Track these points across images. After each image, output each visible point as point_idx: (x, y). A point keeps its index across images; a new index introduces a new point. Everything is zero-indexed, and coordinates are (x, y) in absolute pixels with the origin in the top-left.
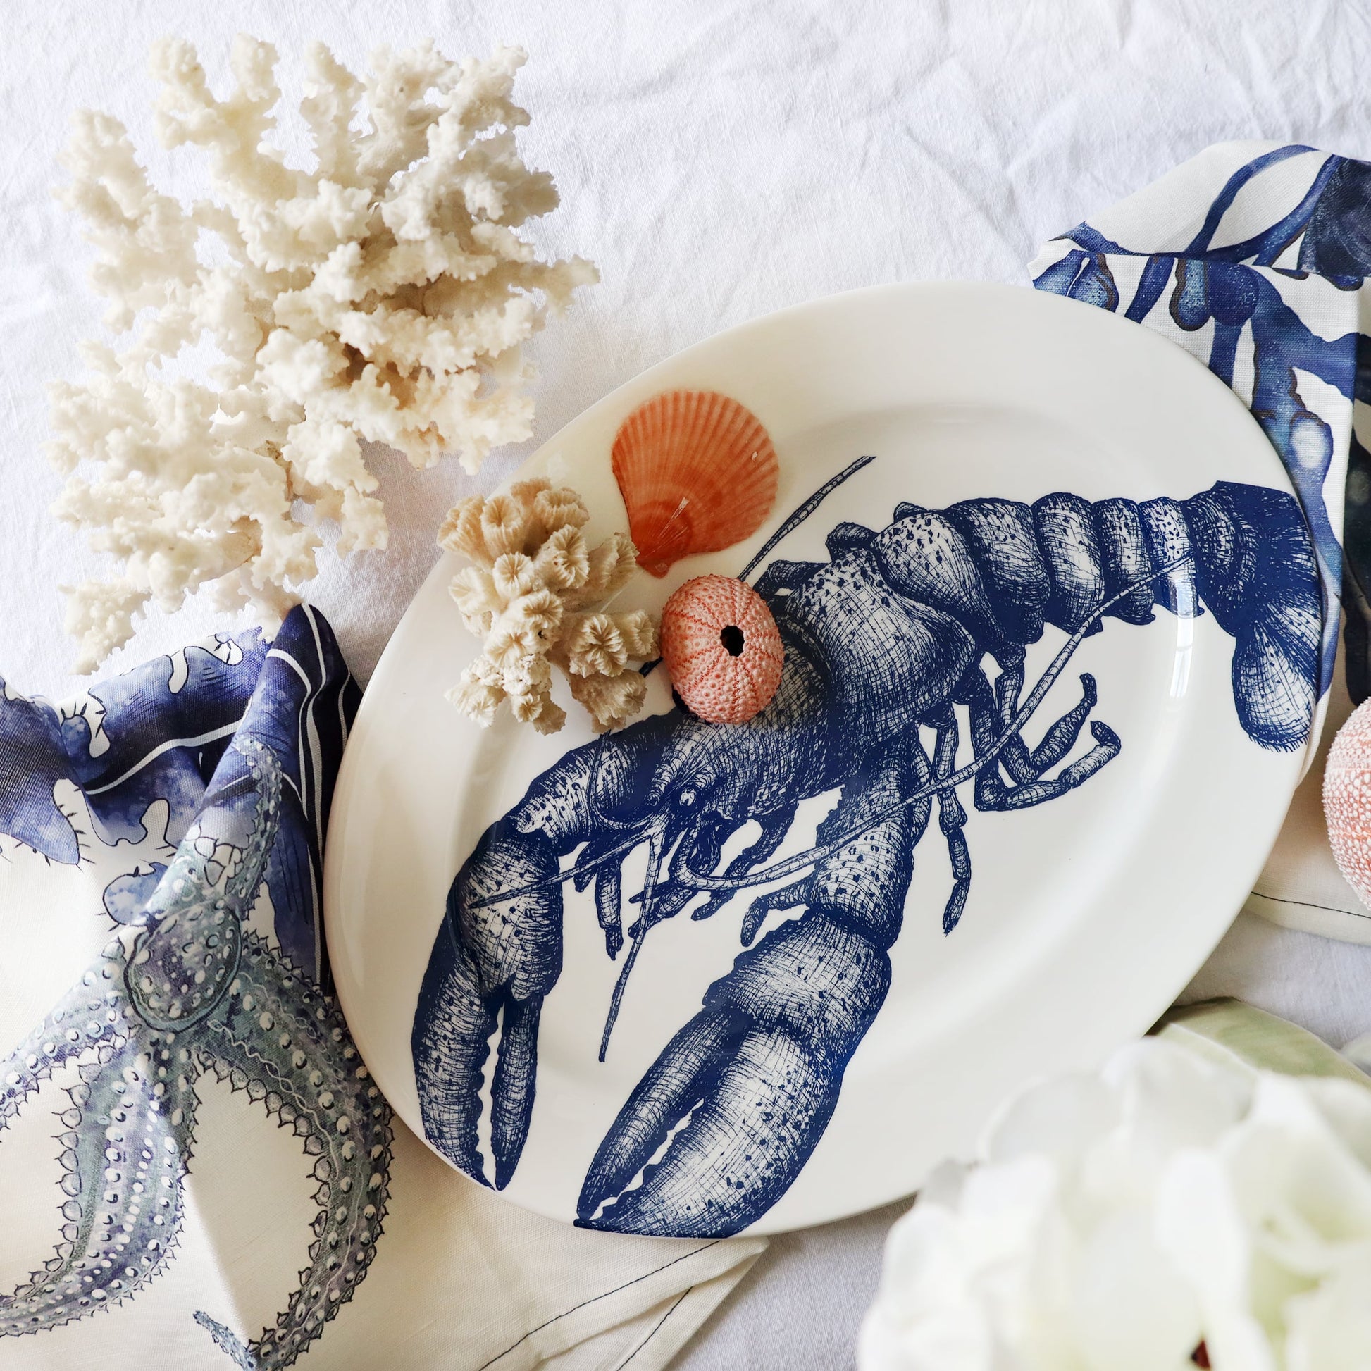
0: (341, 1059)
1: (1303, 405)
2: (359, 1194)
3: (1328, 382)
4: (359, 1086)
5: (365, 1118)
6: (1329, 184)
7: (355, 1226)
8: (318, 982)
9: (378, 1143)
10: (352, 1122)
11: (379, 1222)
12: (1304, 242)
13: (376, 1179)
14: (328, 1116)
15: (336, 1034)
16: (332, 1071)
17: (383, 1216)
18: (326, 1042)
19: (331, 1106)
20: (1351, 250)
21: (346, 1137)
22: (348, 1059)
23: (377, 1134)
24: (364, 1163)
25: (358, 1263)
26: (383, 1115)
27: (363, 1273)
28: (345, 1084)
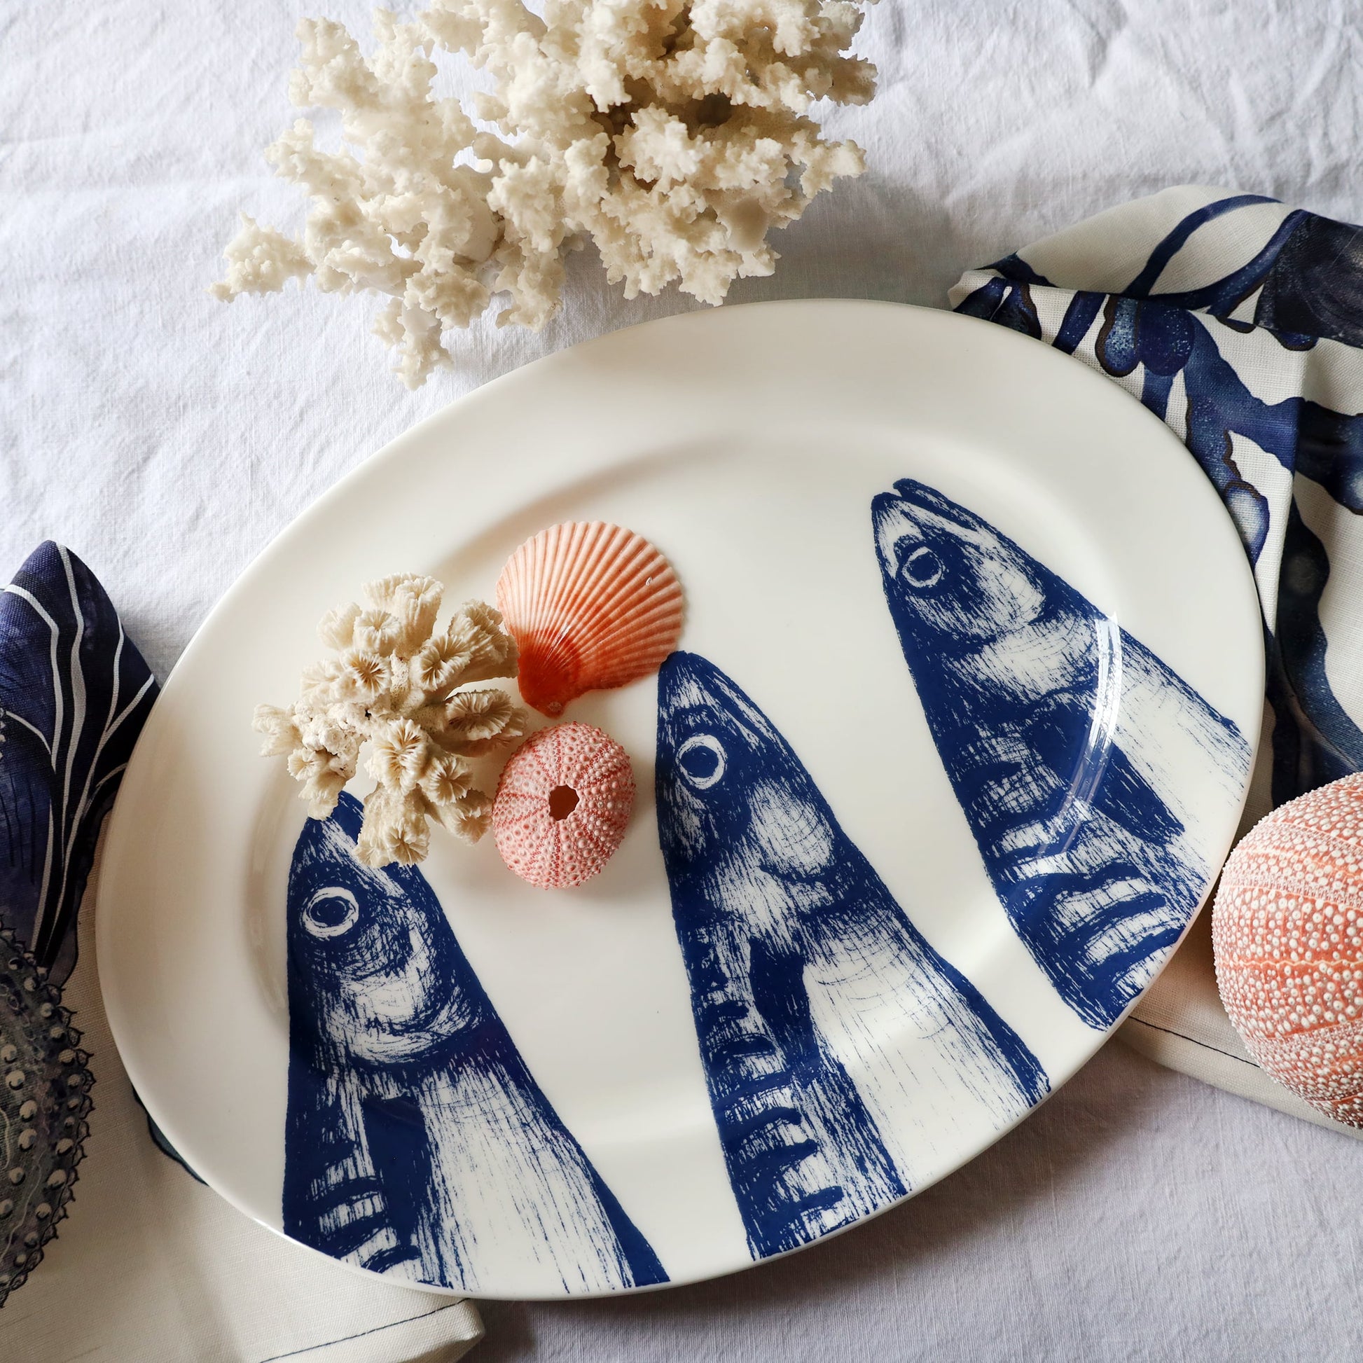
0: (45, 1038)
1: (1238, 474)
2: (34, 1187)
3: (1267, 450)
4: (59, 1071)
5: (56, 1108)
6: (1293, 235)
7: (20, 1223)
8: (33, 949)
9: (69, 1137)
10: (39, 1109)
11: (54, 1224)
12: (1262, 295)
13: (58, 1176)
14: (13, 1097)
15: (45, 1009)
16: (31, 1048)
17: (60, 1219)
18: (31, 1015)
19: (20, 1087)
20: (1313, 307)
21: (27, 1124)
22: (54, 1039)
23: (68, 1127)
24: (44, 1156)
25: (17, 1266)
26: (80, 1108)
27: (22, 1278)
28: (43, 1065)
